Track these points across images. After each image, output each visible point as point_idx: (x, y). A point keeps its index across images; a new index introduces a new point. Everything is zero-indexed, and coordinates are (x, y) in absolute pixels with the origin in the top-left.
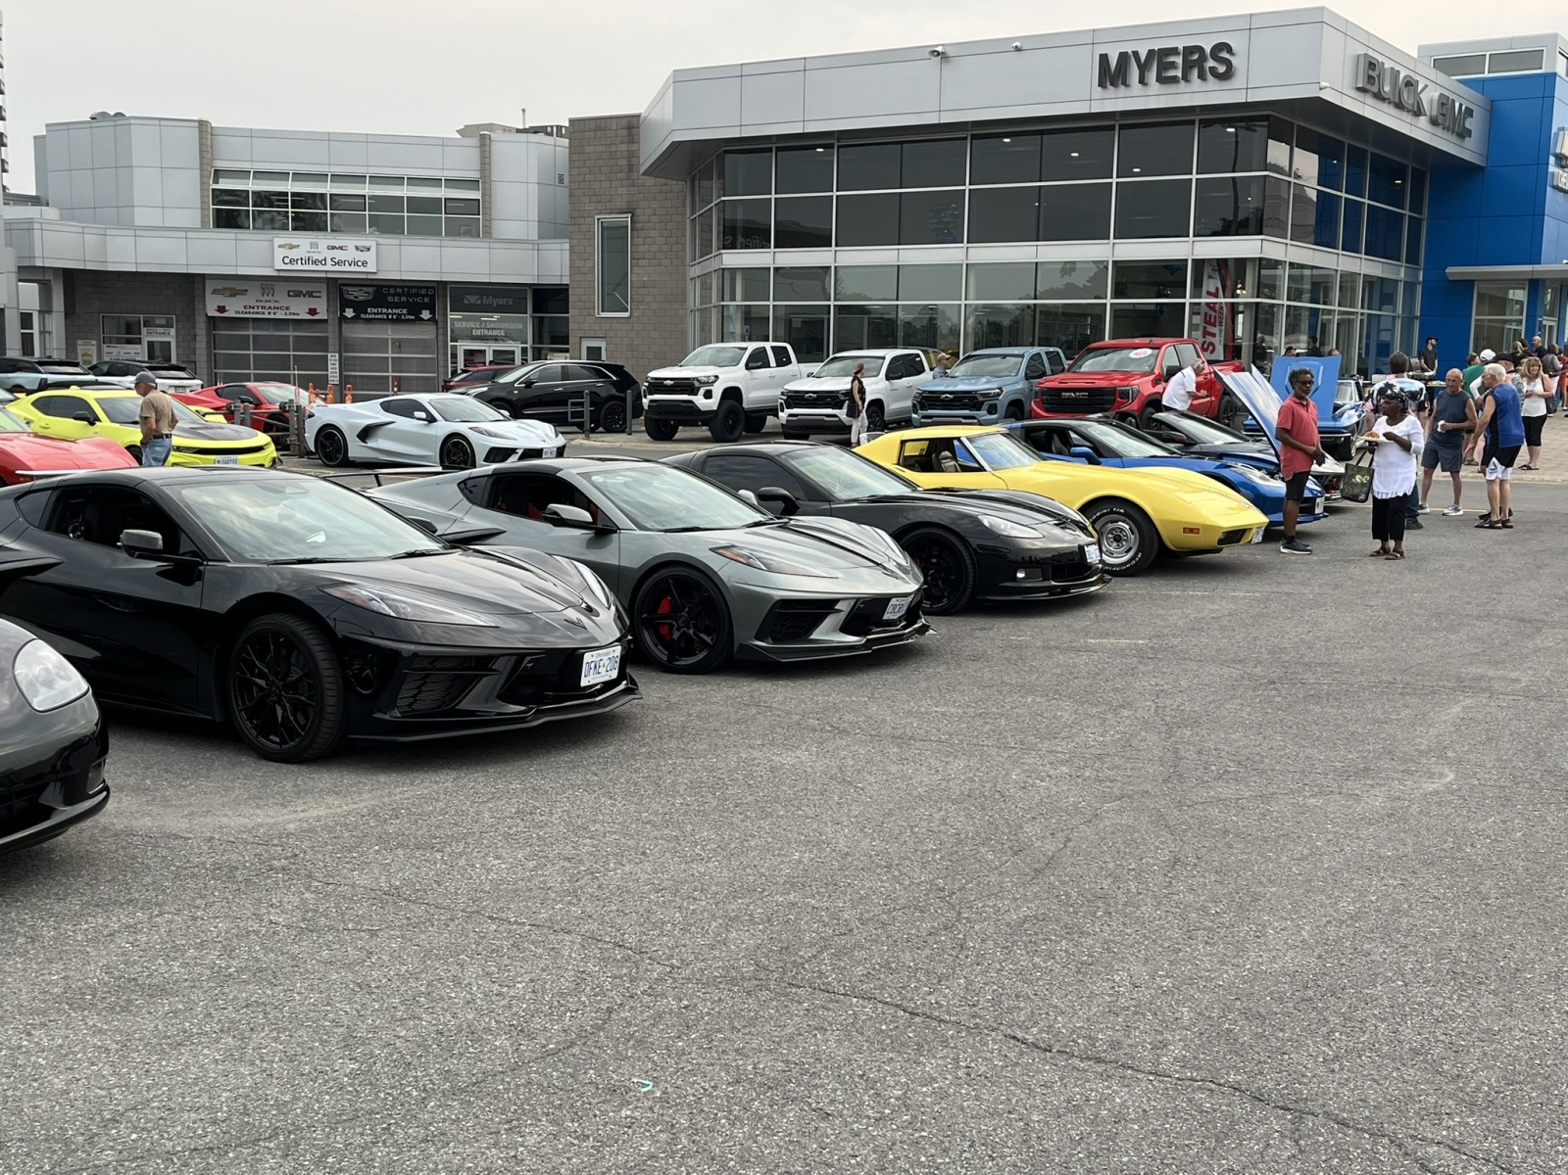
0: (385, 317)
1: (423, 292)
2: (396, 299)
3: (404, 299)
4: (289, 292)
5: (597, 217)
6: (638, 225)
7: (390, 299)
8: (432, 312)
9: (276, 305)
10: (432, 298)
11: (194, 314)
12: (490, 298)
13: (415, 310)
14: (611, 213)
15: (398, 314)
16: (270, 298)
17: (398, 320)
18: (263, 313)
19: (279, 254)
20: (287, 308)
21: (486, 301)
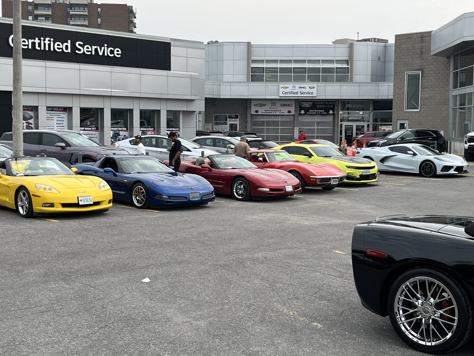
0: (316, 113)
1: (330, 103)
2: (320, 106)
3: (323, 106)
4: (281, 104)
5: (406, 72)
6: (424, 75)
7: (318, 106)
8: (334, 111)
9: (276, 109)
10: (334, 105)
11: (247, 114)
12: (356, 105)
13: (327, 110)
14: (412, 71)
15: (321, 112)
16: (274, 107)
17: (321, 114)
18: (271, 113)
19: (281, 90)
20: (280, 111)
21: (354, 106)
